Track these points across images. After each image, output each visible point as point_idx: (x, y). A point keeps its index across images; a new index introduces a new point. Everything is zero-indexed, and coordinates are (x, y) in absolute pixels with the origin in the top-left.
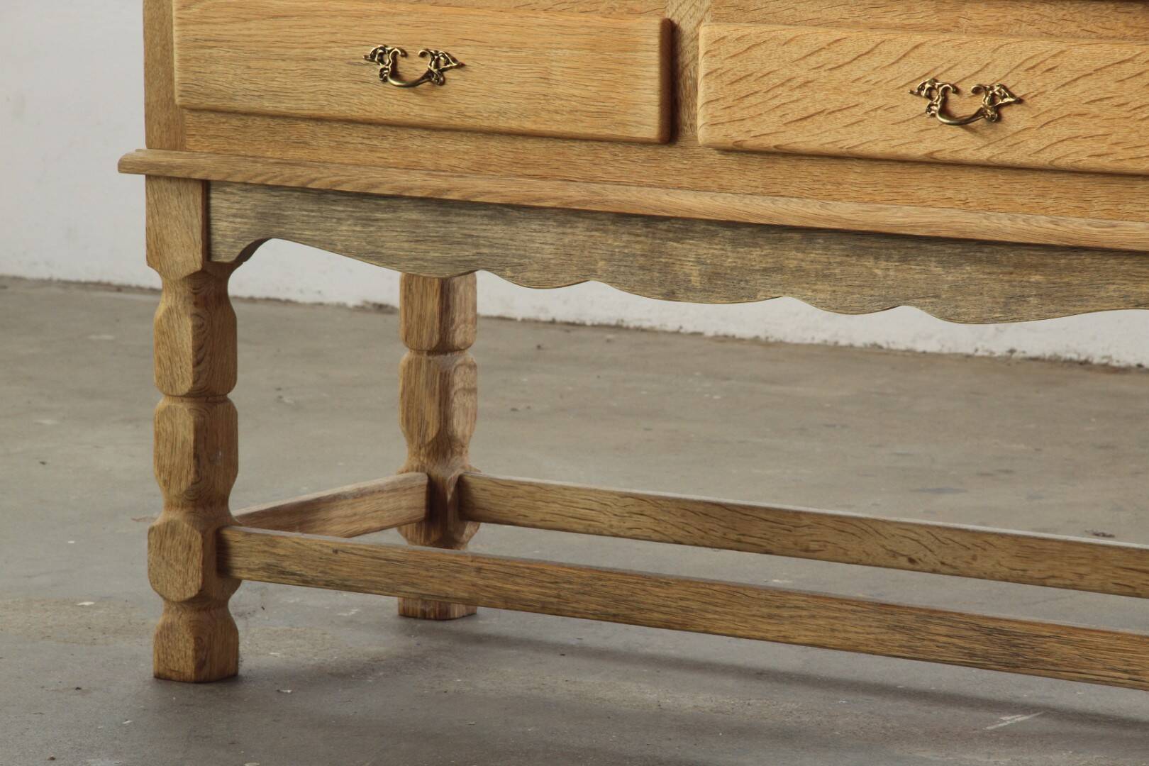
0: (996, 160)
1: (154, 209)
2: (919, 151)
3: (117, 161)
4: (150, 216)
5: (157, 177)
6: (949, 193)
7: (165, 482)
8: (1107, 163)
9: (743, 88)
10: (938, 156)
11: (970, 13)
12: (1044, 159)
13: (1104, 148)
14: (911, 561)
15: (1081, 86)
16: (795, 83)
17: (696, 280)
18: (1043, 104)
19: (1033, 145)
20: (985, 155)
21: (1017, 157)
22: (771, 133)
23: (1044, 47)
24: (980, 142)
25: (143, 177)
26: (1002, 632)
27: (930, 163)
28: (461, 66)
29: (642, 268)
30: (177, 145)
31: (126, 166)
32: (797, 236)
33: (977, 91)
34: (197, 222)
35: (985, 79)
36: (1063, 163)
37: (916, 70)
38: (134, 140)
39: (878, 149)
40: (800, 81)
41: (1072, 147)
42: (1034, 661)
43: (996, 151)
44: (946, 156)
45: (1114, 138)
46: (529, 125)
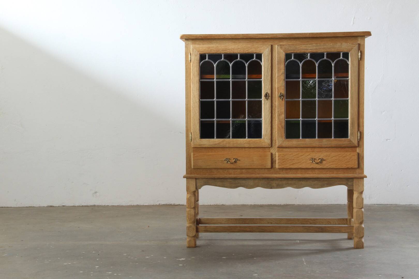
0: (322, 168)
1: (187, 183)
2: (310, 167)
3: (183, 176)
4: (187, 184)
5: (188, 178)
6: (314, 172)
7: (189, 220)
8: (337, 167)
9: (284, 161)
10: (313, 168)
11: (315, 150)
12: (329, 167)
13: (337, 165)
14: (271, 223)
15: (333, 158)
16: (292, 160)
17: (275, 186)
18: (328, 160)
19: (327, 166)
20: (320, 167)
21: (325, 167)
22: (288, 166)
23: (328, 153)
24: (319, 165)
25: (186, 179)
26: (321, 228)
27: (313, 169)
28: (239, 160)
29: (267, 185)
30: (191, 174)
31: (184, 177)
32: (291, 179)
33: (319, 159)
34: (195, 184)
35: (320, 158)
36: (332, 167)
37: (310, 157)
38: (184, 173)
39: (304, 167)
40: (293, 159)
41: (333, 165)
42: (325, 231)
43: (321, 167)
44: (315, 168)
45: (338, 164)
46: (250, 167)
